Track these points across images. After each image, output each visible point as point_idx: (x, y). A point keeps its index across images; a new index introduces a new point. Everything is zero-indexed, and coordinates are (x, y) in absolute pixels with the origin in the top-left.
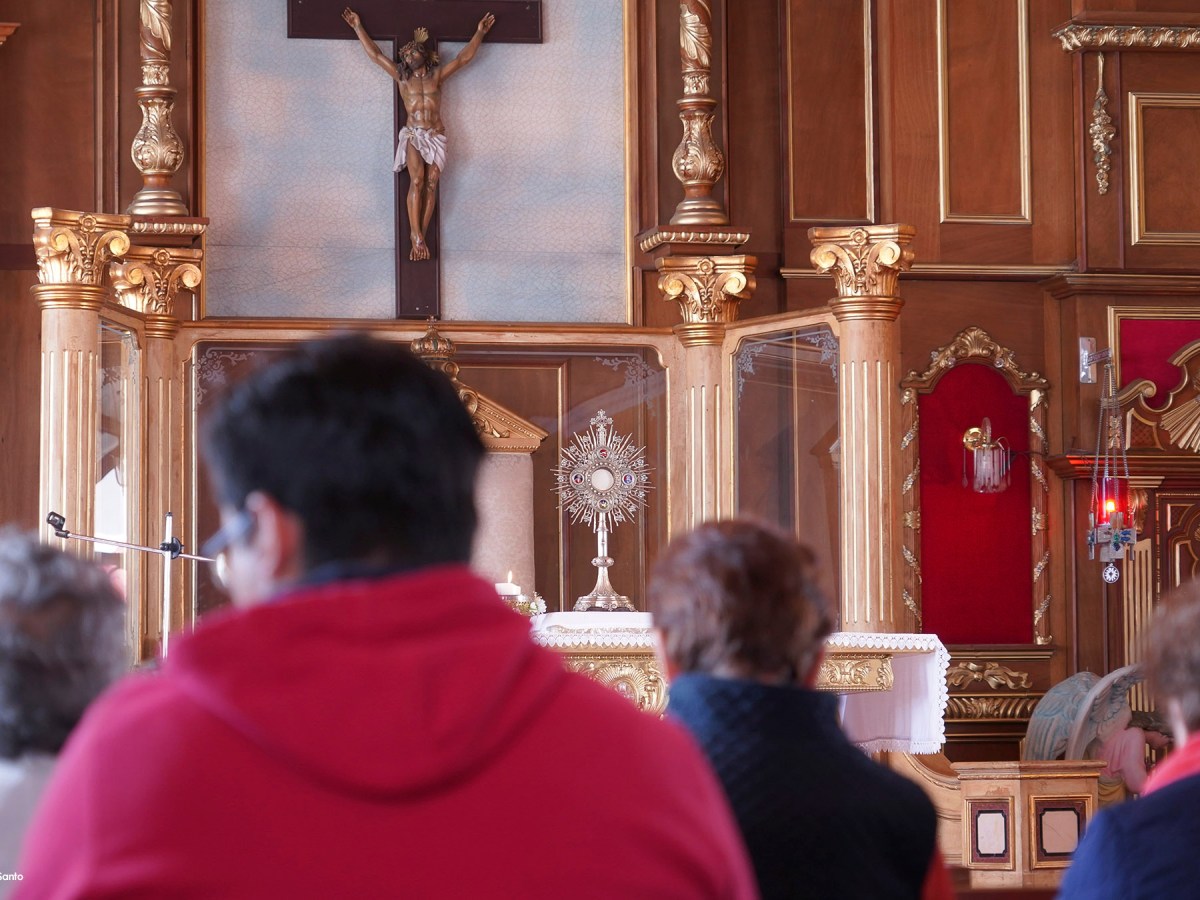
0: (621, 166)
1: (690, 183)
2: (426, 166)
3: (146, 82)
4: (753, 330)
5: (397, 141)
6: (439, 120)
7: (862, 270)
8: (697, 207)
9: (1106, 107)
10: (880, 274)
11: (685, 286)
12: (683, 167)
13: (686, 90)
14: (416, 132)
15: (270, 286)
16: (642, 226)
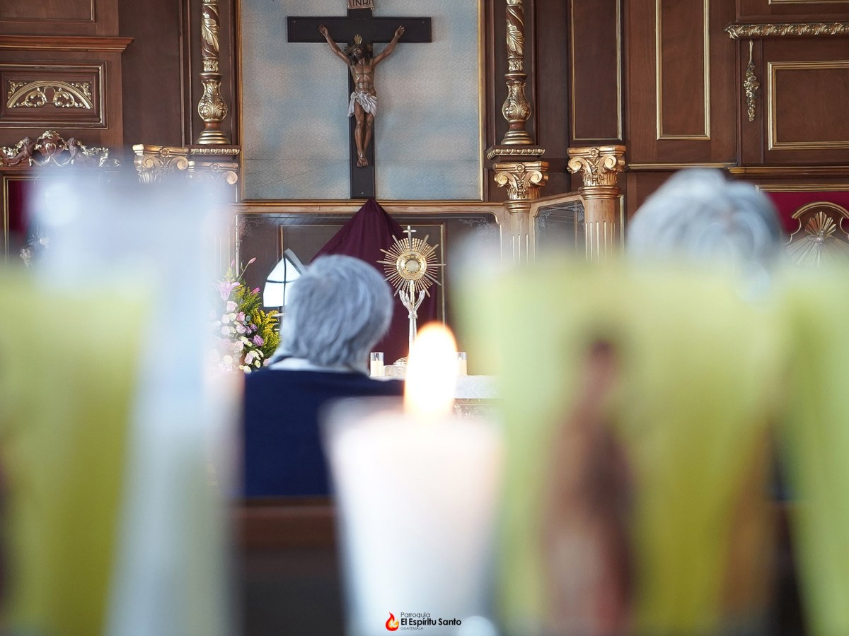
0: (477, 111)
1: (511, 121)
2: (365, 113)
3: (205, 70)
4: (545, 204)
5: (350, 99)
6: (373, 88)
7: (596, 171)
8: (515, 135)
9: (754, 71)
10: (605, 173)
11: (508, 179)
12: (507, 113)
13: (510, 68)
14: (361, 96)
15: (280, 182)
16: (488, 145)
